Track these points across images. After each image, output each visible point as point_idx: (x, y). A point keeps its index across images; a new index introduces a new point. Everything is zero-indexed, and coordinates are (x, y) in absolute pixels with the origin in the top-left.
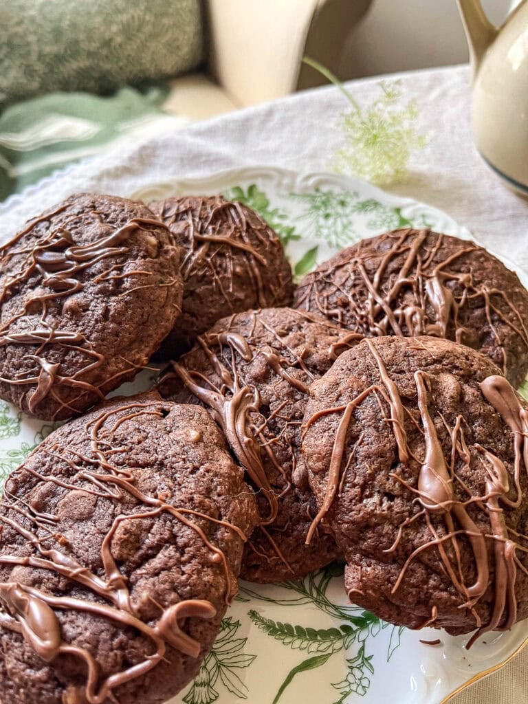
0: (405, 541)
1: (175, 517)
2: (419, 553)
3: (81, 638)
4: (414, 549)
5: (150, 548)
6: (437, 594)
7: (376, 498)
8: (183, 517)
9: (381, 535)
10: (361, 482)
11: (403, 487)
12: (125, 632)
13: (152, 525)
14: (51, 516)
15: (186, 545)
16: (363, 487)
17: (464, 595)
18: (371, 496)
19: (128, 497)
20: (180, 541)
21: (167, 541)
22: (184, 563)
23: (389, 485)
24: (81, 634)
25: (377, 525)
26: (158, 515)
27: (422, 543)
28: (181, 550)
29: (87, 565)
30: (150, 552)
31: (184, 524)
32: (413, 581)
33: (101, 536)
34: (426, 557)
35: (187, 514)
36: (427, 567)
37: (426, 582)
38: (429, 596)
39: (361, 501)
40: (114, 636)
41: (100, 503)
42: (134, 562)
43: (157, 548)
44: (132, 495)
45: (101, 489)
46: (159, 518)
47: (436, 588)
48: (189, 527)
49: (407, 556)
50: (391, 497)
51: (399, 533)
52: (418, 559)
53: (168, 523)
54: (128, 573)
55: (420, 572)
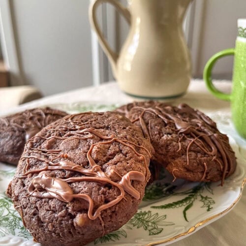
0: (183, 146)
1: (120, 143)
2: (189, 148)
3: (83, 191)
4: (187, 147)
5: (110, 155)
6: (202, 158)
7: (165, 136)
8: (124, 143)
9: (174, 146)
10: (158, 132)
11: (172, 130)
12: (105, 187)
13: (110, 147)
14: (56, 150)
15: (127, 153)
16: (159, 134)
17: (212, 156)
18: (163, 136)
19: (96, 137)
20: (124, 152)
21: (118, 152)
22: (128, 160)
23: (167, 130)
24: (82, 190)
25: (170, 143)
26: (111, 143)
27: (188, 144)
28: (125, 155)
29: (80, 165)
30: (110, 157)
31: (125, 145)
32: (192, 157)
33: (85, 153)
34: (192, 148)
35: (126, 142)
36: (194, 151)
37: (197, 157)
38: (200, 161)
39: (161, 138)
40: (99, 189)
41: (81, 142)
42: (104, 161)
43: (113, 155)
44: (97, 136)
45: (80, 136)
46: (112, 144)
47: (201, 157)
48: (127, 146)
49: (186, 151)
50: (170, 134)
51: (180, 144)
52: (190, 150)
53: (117, 146)
54: (101, 165)
55: (193, 154)
